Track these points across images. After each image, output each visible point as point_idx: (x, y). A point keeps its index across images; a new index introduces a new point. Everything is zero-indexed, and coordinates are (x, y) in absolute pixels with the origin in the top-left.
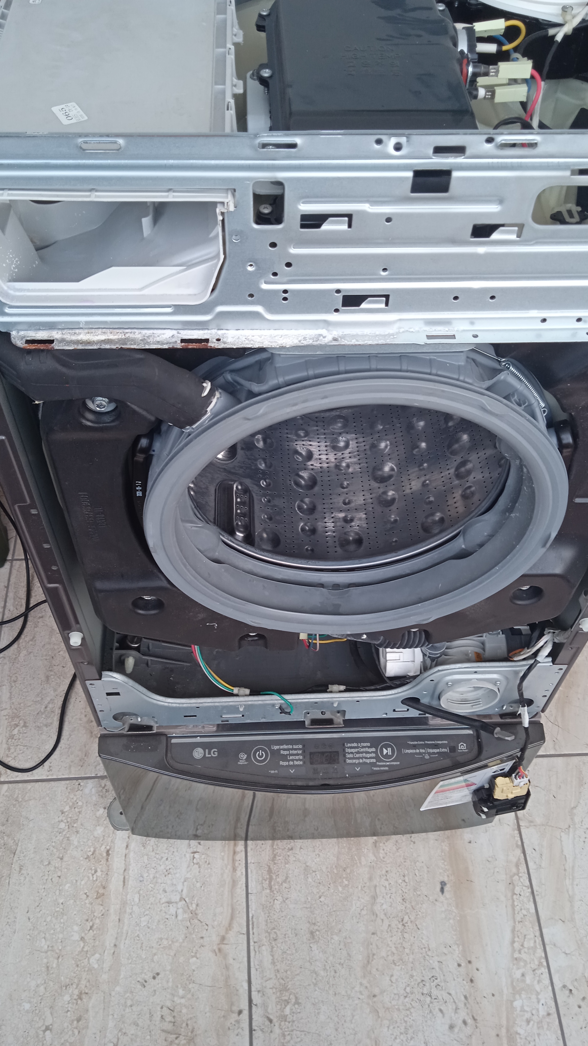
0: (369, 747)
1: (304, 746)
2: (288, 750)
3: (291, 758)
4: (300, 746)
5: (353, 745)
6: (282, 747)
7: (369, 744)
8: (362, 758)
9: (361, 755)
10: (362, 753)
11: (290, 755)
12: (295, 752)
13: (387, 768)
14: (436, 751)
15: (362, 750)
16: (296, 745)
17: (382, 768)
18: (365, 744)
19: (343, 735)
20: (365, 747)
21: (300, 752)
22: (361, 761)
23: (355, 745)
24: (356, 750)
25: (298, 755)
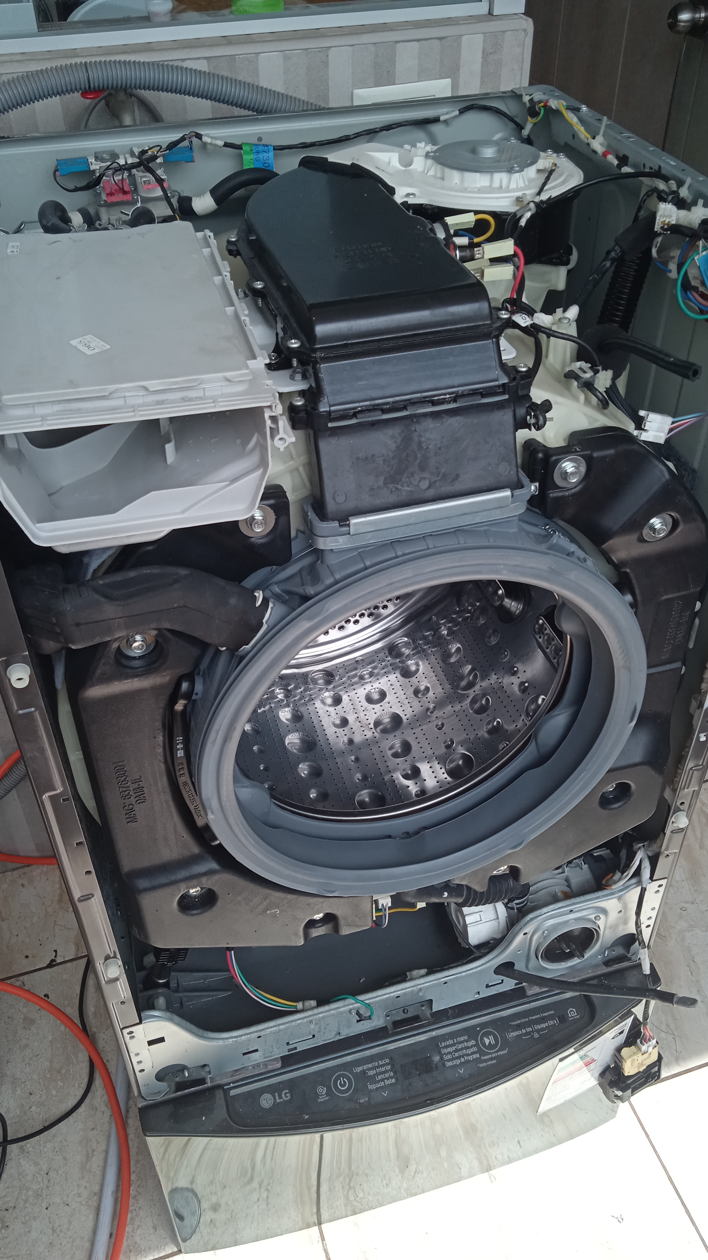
0: (467, 1041)
1: (391, 1059)
2: (374, 1068)
3: (380, 1077)
4: (388, 1061)
5: (448, 1043)
6: (365, 1067)
7: (466, 1038)
8: (463, 1056)
9: (460, 1053)
10: (461, 1049)
11: (378, 1074)
12: (383, 1069)
13: (494, 1061)
14: (544, 1026)
15: (460, 1046)
16: (382, 1060)
17: (489, 1063)
18: (462, 1039)
19: (434, 1033)
20: (462, 1042)
21: (389, 1067)
22: (462, 1060)
23: (450, 1042)
24: (454, 1048)
25: (386, 1072)
